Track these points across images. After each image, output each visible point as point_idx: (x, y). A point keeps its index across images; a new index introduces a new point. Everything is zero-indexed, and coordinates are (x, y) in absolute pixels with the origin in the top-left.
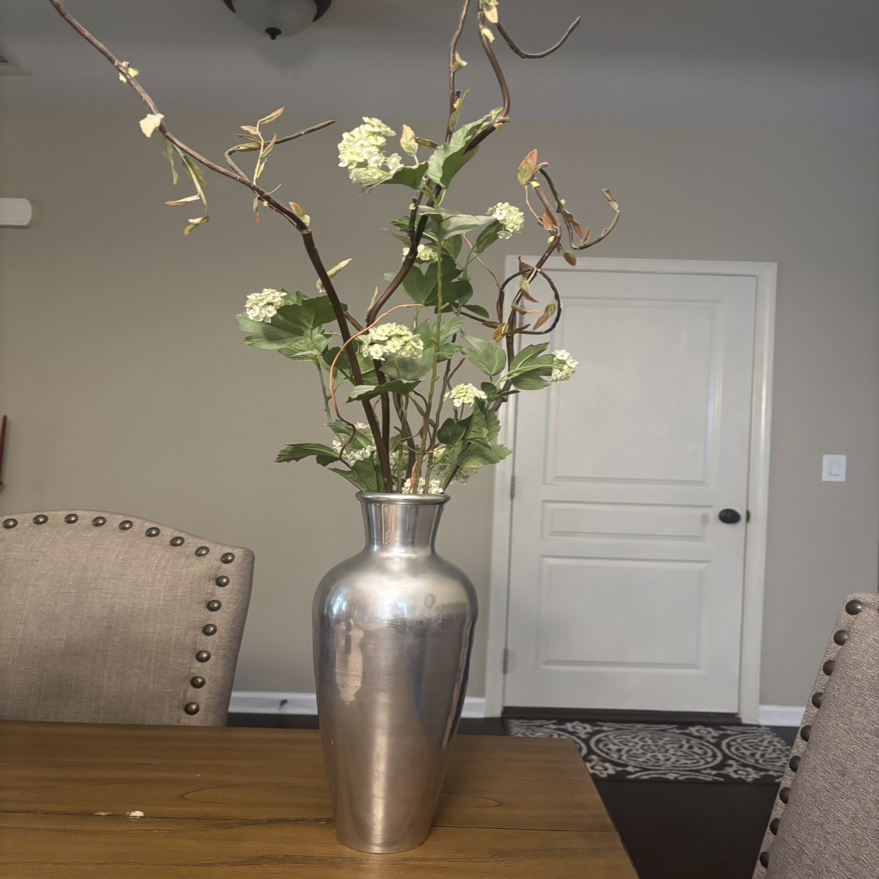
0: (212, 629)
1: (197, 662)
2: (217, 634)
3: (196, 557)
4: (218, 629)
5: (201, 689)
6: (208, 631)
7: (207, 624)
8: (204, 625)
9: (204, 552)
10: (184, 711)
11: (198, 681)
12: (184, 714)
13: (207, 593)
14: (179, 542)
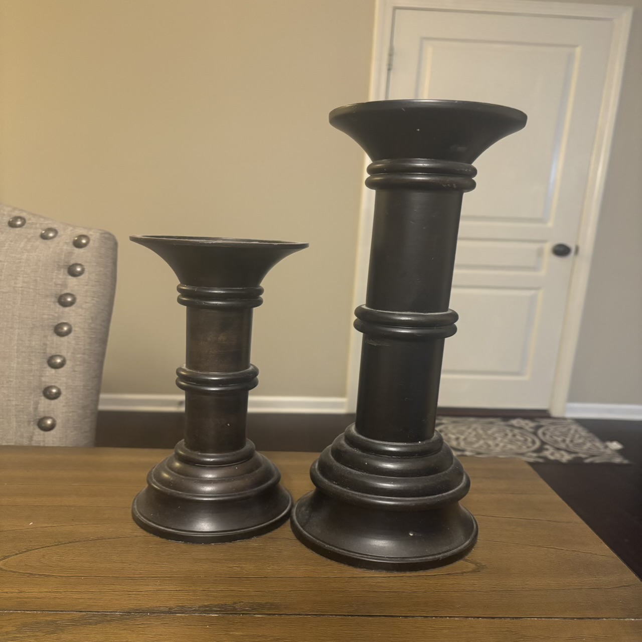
0: (65, 329)
1: (49, 369)
2: (72, 335)
3: (41, 240)
4: (73, 329)
5: (56, 401)
6: (60, 330)
7: (60, 322)
8: (56, 324)
9: (51, 235)
10: (36, 427)
11: (51, 392)
12: (38, 431)
13: (56, 284)
14: (19, 223)
